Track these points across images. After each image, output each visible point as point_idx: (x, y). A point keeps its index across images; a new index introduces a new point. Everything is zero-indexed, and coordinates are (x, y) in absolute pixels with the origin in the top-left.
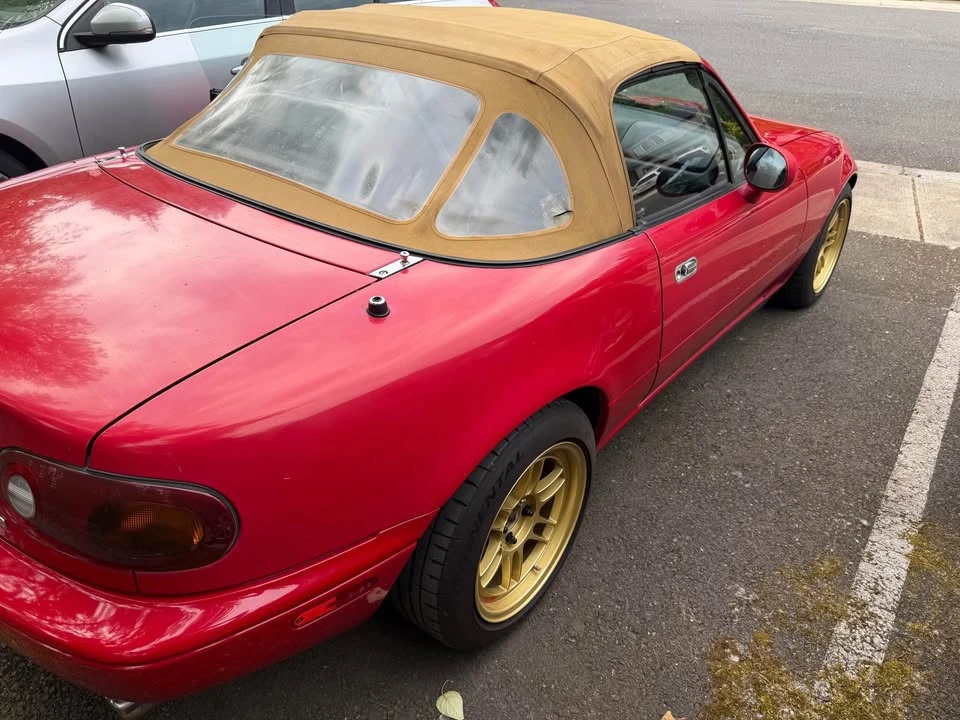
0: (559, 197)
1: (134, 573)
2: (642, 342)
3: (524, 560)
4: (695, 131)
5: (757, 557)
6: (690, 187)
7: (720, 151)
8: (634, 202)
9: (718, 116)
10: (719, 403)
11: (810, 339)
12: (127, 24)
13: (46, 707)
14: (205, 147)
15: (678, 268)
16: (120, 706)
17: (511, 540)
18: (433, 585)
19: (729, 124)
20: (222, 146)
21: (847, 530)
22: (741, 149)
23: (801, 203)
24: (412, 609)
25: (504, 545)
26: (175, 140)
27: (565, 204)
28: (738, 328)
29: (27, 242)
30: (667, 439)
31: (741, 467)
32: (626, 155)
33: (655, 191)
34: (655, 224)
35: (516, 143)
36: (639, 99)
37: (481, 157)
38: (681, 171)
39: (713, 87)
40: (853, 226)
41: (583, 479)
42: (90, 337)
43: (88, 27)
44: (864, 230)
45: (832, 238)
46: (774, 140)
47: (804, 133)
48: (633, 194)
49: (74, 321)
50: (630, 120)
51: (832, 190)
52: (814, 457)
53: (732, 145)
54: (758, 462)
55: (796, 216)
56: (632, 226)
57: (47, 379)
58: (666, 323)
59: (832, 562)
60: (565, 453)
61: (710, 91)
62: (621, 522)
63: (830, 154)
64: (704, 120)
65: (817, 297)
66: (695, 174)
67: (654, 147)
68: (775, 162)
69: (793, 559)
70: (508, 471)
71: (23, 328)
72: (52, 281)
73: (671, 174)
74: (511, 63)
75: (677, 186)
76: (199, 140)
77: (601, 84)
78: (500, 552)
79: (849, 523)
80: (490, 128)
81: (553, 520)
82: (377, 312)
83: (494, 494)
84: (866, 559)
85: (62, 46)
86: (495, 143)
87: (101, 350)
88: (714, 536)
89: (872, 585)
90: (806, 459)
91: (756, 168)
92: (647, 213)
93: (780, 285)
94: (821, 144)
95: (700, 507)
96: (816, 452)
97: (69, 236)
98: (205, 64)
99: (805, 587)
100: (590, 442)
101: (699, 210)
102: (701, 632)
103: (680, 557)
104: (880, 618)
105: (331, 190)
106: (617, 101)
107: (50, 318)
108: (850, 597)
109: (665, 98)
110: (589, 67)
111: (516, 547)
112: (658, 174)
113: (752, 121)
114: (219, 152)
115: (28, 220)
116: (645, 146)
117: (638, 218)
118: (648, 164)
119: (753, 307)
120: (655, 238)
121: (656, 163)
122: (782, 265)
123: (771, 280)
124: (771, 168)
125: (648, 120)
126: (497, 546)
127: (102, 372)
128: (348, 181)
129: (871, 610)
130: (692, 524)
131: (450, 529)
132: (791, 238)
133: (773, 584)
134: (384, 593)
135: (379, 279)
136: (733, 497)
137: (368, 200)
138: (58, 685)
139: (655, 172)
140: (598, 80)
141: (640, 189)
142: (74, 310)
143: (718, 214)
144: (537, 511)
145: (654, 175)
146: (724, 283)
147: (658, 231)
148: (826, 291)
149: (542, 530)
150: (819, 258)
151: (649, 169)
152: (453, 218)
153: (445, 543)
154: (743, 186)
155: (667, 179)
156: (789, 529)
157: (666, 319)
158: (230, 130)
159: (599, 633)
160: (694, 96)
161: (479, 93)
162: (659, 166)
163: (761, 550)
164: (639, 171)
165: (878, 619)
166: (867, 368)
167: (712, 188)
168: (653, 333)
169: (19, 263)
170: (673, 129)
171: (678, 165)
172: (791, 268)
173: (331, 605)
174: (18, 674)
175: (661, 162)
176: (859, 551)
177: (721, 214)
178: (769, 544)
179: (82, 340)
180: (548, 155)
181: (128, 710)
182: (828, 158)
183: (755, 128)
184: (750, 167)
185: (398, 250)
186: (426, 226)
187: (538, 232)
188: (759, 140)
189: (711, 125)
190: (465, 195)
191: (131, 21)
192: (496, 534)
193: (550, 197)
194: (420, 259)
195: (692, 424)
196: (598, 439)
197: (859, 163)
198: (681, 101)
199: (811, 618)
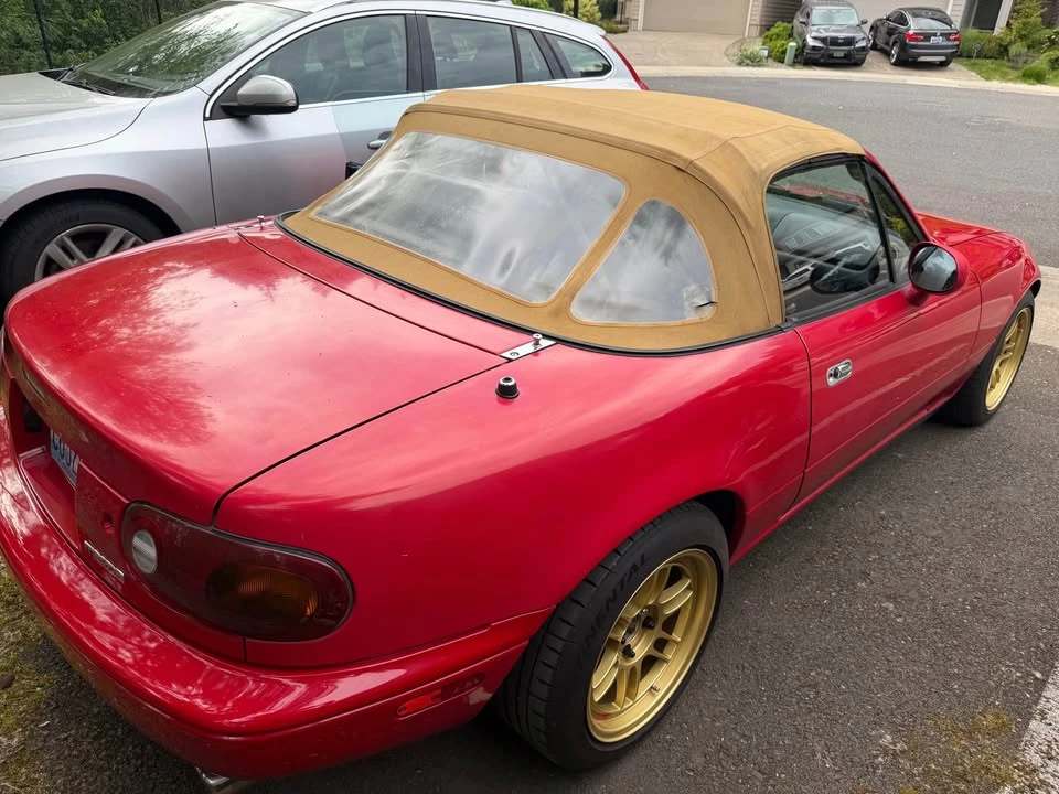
0: (702, 288)
1: (244, 639)
2: (786, 449)
3: (642, 677)
4: (855, 226)
5: (906, 702)
6: (846, 285)
7: (882, 249)
8: (784, 298)
9: (881, 211)
10: (872, 524)
11: (980, 461)
12: (273, 96)
13: (132, 780)
14: (344, 220)
15: (831, 370)
16: (211, 782)
17: (628, 653)
18: (543, 691)
19: (894, 220)
20: (358, 220)
21: (1016, 682)
22: (906, 248)
23: (973, 310)
24: (518, 716)
25: (621, 658)
26: (313, 212)
27: (709, 297)
28: (896, 444)
29: (145, 307)
30: (810, 560)
31: (891, 598)
32: (778, 248)
33: (808, 288)
34: (804, 322)
35: (659, 230)
36: (794, 190)
37: (622, 243)
38: (837, 267)
39: (877, 181)
40: (1035, 338)
41: (713, 592)
42: (202, 401)
43: (235, 98)
44: (1048, 343)
45: (1010, 350)
46: (944, 239)
47: (980, 232)
48: (783, 288)
49: (185, 385)
50: (784, 211)
51: (1011, 297)
52: (980, 595)
53: (896, 242)
54: (913, 594)
55: (967, 323)
56: (781, 321)
57: (162, 436)
58: (815, 429)
59: (997, 716)
60: (693, 560)
61: (873, 185)
62: (753, 648)
63: (1009, 257)
64: (866, 215)
65: (990, 416)
66: (854, 272)
67: (808, 240)
68: (944, 263)
69: (950, 709)
70: (631, 574)
71: (138, 387)
72: (166, 346)
73: (825, 270)
74: (661, 149)
75: (833, 283)
76: (338, 214)
77: (753, 174)
78: (616, 664)
79: (1019, 674)
80: (634, 214)
81: (676, 637)
82: (507, 393)
83: (615, 596)
84: (1038, 717)
85: (208, 115)
86: (637, 229)
87: (210, 415)
88: (858, 673)
89: (1045, 748)
90: (971, 597)
91: (923, 269)
92: (798, 309)
93: (948, 398)
94: (998, 246)
95: (843, 639)
96: (983, 590)
97: (185, 304)
98: (343, 136)
99: (962, 742)
100: (724, 553)
101: (857, 310)
102: (838, 780)
103: (817, 693)
104: (1053, 787)
105: (466, 269)
106: (769, 191)
107: (163, 381)
108: (1017, 759)
109: (822, 190)
110: (741, 155)
111: (634, 661)
112: (811, 269)
113: (920, 218)
114: (357, 227)
115: (148, 286)
116: (799, 239)
117: (788, 314)
118: (802, 258)
119: (914, 420)
120: (805, 336)
121: (810, 257)
122: (949, 377)
123: (935, 393)
124: (939, 270)
125: (804, 212)
126: (614, 657)
127: (212, 435)
128: (484, 262)
129: (1042, 776)
130: (834, 657)
131: (565, 631)
132: (962, 346)
133: (925, 734)
134: (488, 696)
135: (510, 360)
136: (883, 631)
137: (502, 281)
138: (145, 757)
139: (808, 267)
140: (752, 169)
141: (789, 285)
142: (186, 375)
143: (878, 316)
144: (659, 624)
145: (807, 270)
146: (883, 391)
147: (808, 330)
148: (1000, 410)
149: (664, 647)
150: (993, 372)
151: (802, 263)
152: (589, 303)
153: (559, 645)
154: (907, 287)
155: (823, 275)
156: (947, 674)
157: (815, 424)
158: (370, 205)
159: (720, 769)
160: (856, 190)
161: (624, 178)
162: (814, 261)
163: (913, 695)
164: (790, 266)
165: (1050, 789)
166: (1047, 499)
167: (872, 287)
168: (799, 440)
169: (134, 327)
170: (831, 223)
171: (834, 261)
172: (960, 380)
173: (434, 698)
174: (107, 742)
175: (816, 256)
176: (1030, 707)
177: (880, 317)
178: (921, 688)
179: (192, 404)
180: (692, 243)
181: (220, 787)
182: (1008, 261)
183: (923, 226)
184: (916, 267)
185: (531, 332)
186: (560, 311)
187: (679, 322)
188: (927, 239)
189: (873, 220)
190: (604, 281)
191: (276, 93)
192: (613, 644)
193: (693, 287)
194: (552, 342)
195: (839, 546)
196: (732, 550)
197: (1042, 268)
198: (842, 193)
199: (969, 778)
